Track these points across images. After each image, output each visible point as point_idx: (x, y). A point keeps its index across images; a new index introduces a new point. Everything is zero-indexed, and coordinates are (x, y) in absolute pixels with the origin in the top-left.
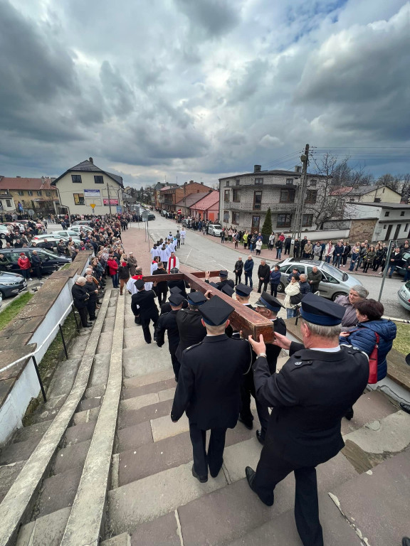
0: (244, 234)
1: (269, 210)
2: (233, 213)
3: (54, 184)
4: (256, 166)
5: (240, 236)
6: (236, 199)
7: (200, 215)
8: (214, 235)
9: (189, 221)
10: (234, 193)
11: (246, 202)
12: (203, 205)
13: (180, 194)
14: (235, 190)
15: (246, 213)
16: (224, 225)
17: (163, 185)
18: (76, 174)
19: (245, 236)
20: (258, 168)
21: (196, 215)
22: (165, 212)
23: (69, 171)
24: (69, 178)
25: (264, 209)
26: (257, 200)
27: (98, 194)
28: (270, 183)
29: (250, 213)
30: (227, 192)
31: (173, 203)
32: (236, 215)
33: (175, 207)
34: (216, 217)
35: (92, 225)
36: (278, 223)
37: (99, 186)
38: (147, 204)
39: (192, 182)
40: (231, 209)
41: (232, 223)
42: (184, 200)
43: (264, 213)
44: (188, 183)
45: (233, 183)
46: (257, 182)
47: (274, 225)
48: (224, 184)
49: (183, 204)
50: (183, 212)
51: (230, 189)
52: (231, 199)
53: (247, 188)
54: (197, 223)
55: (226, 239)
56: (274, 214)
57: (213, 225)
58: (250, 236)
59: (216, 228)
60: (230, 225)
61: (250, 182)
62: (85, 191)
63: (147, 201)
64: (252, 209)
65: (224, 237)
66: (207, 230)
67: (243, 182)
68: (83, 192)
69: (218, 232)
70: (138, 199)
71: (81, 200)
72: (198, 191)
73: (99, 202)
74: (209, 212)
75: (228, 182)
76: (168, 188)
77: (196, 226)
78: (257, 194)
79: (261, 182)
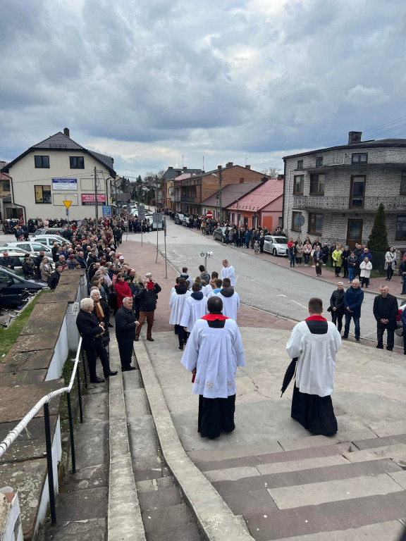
0: (333, 249)
1: (382, 207)
2: (310, 215)
3: (6, 169)
4: (352, 134)
5: (326, 254)
6: (316, 190)
7: (246, 220)
8: (274, 253)
9: (227, 232)
10: (312, 180)
11: (336, 194)
12: (253, 203)
13: (209, 186)
14: (314, 176)
15: (335, 215)
16: (293, 236)
17: (179, 172)
18: (40, 155)
19: (337, 254)
20: (355, 136)
21: (238, 221)
22: (181, 217)
23: (32, 150)
24: (30, 161)
25: (370, 205)
26: (358, 191)
27: (74, 186)
28: (380, 161)
29: (344, 215)
30: (298, 180)
31: (197, 201)
32: (316, 219)
33: (199, 207)
34: (275, 223)
35: (67, 235)
36: (398, 233)
37: (76, 173)
38: (149, 204)
39: (230, 165)
40: (306, 208)
41: (309, 232)
42: (217, 195)
43: (370, 214)
44: (224, 166)
45: (309, 163)
46: (356, 160)
47: (391, 236)
48: (294, 164)
49: (215, 203)
50: (215, 215)
51: (305, 173)
52: (306, 190)
53: (337, 170)
54: (242, 234)
55: (299, 261)
56: (390, 215)
57: (273, 237)
58: (345, 254)
59: (279, 241)
60: (304, 235)
61: (343, 159)
62: (54, 181)
63: (149, 198)
64: (346, 207)
65: (295, 257)
66: (262, 245)
67: (328, 161)
68: (49, 183)
69: (282, 248)
70: (134, 196)
71: (45, 196)
72: (242, 181)
73: (75, 200)
74: (263, 215)
75: (300, 162)
76: (188, 176)
77: (239, 239)
78: (356, 180)
79: (363, 160)
